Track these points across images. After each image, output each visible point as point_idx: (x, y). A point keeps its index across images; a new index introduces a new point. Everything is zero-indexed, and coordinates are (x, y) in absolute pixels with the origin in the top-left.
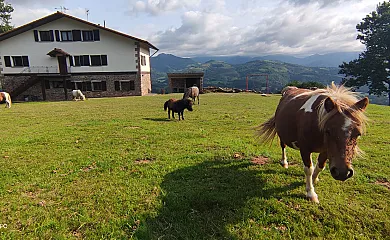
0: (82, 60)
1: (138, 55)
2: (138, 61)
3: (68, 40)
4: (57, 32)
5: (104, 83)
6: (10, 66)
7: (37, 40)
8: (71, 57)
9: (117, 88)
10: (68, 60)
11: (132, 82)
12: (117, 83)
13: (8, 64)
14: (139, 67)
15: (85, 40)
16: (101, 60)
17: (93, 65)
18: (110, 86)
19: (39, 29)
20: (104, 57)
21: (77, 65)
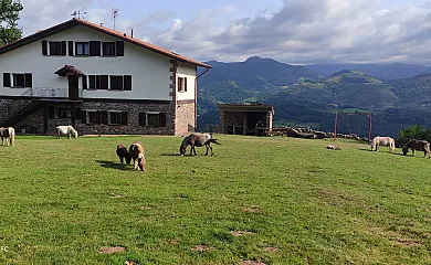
0: (99, 82)
1: (173, 78)
2: (173, 86)
3: (83, 55)
4: (71, 43)
5: (125, 115)
6: (9, 86)
7: (45, 53)
8: (84, 77)
9: (142, 123)
10: (80, 81)
11: (163, 116)
12: (142, 116)
13: (7, 84)
14: (173, 94)
15: (105, 55)
16: (123, 83)
17: (112, 89)
18: (133, 118)
19: (48, 39)
20: (128, 78)
21: (92, 87)
